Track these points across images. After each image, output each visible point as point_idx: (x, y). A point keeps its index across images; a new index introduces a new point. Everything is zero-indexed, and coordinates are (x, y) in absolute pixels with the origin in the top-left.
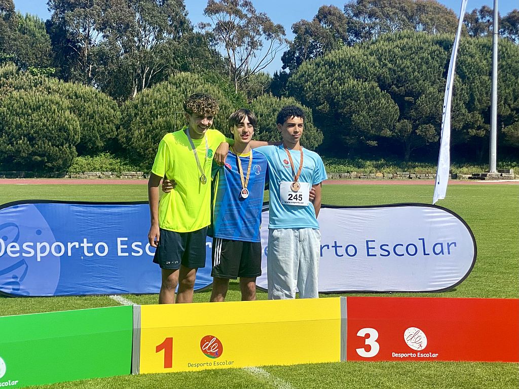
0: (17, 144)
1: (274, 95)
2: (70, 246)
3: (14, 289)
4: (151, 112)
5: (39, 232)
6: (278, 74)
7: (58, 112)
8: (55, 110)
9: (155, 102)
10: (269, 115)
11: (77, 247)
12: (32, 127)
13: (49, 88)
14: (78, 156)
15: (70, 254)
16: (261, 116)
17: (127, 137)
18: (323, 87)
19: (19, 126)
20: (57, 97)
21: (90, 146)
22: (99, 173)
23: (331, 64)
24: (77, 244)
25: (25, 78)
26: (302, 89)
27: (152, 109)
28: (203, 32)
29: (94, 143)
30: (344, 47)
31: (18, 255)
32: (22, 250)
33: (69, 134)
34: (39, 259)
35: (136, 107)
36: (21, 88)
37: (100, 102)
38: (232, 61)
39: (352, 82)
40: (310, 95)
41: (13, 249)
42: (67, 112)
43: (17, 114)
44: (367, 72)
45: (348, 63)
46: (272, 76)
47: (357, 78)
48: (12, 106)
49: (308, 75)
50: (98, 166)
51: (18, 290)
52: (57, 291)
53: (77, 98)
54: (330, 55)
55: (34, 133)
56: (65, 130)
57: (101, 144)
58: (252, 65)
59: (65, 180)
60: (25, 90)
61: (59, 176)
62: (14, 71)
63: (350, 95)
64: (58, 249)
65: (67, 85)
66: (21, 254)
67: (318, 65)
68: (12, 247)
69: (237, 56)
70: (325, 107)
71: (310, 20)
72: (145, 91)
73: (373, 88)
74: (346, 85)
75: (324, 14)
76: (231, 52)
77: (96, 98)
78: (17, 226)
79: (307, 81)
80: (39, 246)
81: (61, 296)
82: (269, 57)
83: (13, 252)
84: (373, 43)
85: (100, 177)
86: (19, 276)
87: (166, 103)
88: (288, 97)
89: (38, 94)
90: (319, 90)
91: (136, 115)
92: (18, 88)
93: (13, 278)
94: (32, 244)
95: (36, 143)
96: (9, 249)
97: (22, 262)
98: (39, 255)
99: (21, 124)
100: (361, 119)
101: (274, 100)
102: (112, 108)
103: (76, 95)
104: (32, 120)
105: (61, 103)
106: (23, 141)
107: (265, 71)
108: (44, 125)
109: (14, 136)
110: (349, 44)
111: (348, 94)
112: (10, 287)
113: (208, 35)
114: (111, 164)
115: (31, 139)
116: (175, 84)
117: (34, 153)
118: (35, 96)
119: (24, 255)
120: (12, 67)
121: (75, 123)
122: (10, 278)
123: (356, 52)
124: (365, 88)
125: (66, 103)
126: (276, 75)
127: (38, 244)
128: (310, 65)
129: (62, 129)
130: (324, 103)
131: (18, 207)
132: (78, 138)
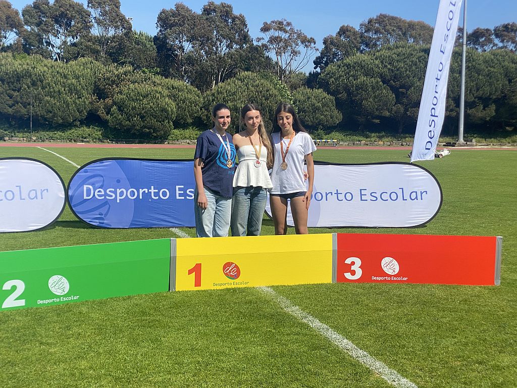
0: (133, 120)
1: (308, 88)
2: (141, 191)
3: (100, 223)
4: (223, 99)
5: (118, 181)
6: (312, 73)
7: (161, 98)
8: (158, 97)
9: (226, 92)
10: (305, 101)
11: (146, 192)
12: (143, 109)
13: (155, 82)
14: (174, 129)
15: (141, 198)
16: (299, 101)
17: (207, 115)
18: (342, 81)
19: (134, 108)
20: (160, 89)
21: (182, 122)
22: (188, 141)
23: (348, 66)
24: (146, 190)
25: (139, 75)
26: (327, 83)
27: (224, 96)
28: (260, 44)
29: (185, 120)
30: (358, 54)
31: (103, 197)
32: (106, 194)
33: (168, 114)
34: (118, 201)
35: (213, 95)
36: (136, 82)
37: (189, 92)
38: (280, 64)
39: (363, 78)
40: (333, 87)
41: (99, 193)
42: (167, 99)
43: (133, 100)
44: (373, 71)
45: (360, 65)
46: (307, 74)
47: (366, 75)
48: (130, 95)
49: (332, 73)
50: (187, 136)
51: (103, 223)
52: (132, 224)
53: (173, 88)
54: (348, 60)
55: (144, 113)
56: (167, 111)
57: (190, 121)
58: (294, 66)
59: (165, 145)
60: (139, 83)
61: (162, 142)
62: (131, 70)
63: (362, 87)
64: (133, 194)
65: (167, 80)
66: (105, 197)
67: (339, 66)
68: (99, 192)
69: (283, 60)
70: (344, 96)
71: (334, 35)
72: (220, 84)
73: (377, 82)
74: (359, 80)
75: (343, 31)
76: (279, 57)
77: (187, 88)
78: (102, 177)
79: (331, 77)
80: (118, 191)
81: (134, 228)
82: (305, 61)
83: (99, 196)
84: (378, 51)
85: (189, 144)
86: (104, 213)
87: (234, 92)
88: (318, 89)
89: (147, 86)
90: (339, 84)
91: (213, 100)
92: (134, 82)
93: (99, 214)
94: (113, 190)
95: (145, 120)
96: (96, 193)
97: (106, 202)
98: (119, 198)
99: (135, 106)
100: (369, 103)
101: (309, 90)
102: (198, 96)
103: (173, 87)
104: (143, 104)
105: (163, 92)
106: (137, 119)
107: (303, 71)
108: (151, 107)
109: (131, 115)
110: (361, 52)
111: (360, 86)
112: (97, 221)
113: (263, 45)
114: (196, 135)
115: (142, 117)
116: (240, 80)
117: (145, 127)
118: (146, 88)
119: (107, 197)
120: (130, 68)
121: (172, 106)
122: (97, 215)
123: (366, 58)
124: (372, 82)
125: (166, 92)
126: (310, 74)
127: (118, 190)
128: (334, 66)
129: (164, 110)
130: (343, 93)
131: (103, 162)
132: (174, 117)
